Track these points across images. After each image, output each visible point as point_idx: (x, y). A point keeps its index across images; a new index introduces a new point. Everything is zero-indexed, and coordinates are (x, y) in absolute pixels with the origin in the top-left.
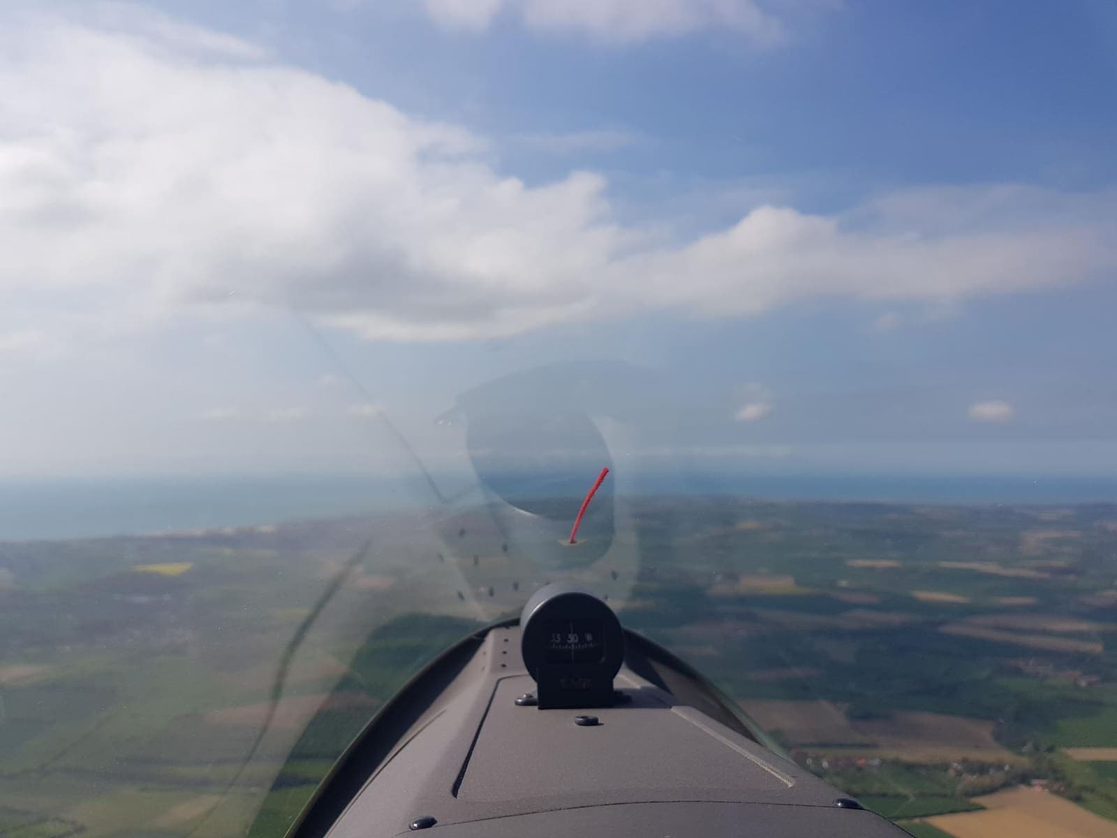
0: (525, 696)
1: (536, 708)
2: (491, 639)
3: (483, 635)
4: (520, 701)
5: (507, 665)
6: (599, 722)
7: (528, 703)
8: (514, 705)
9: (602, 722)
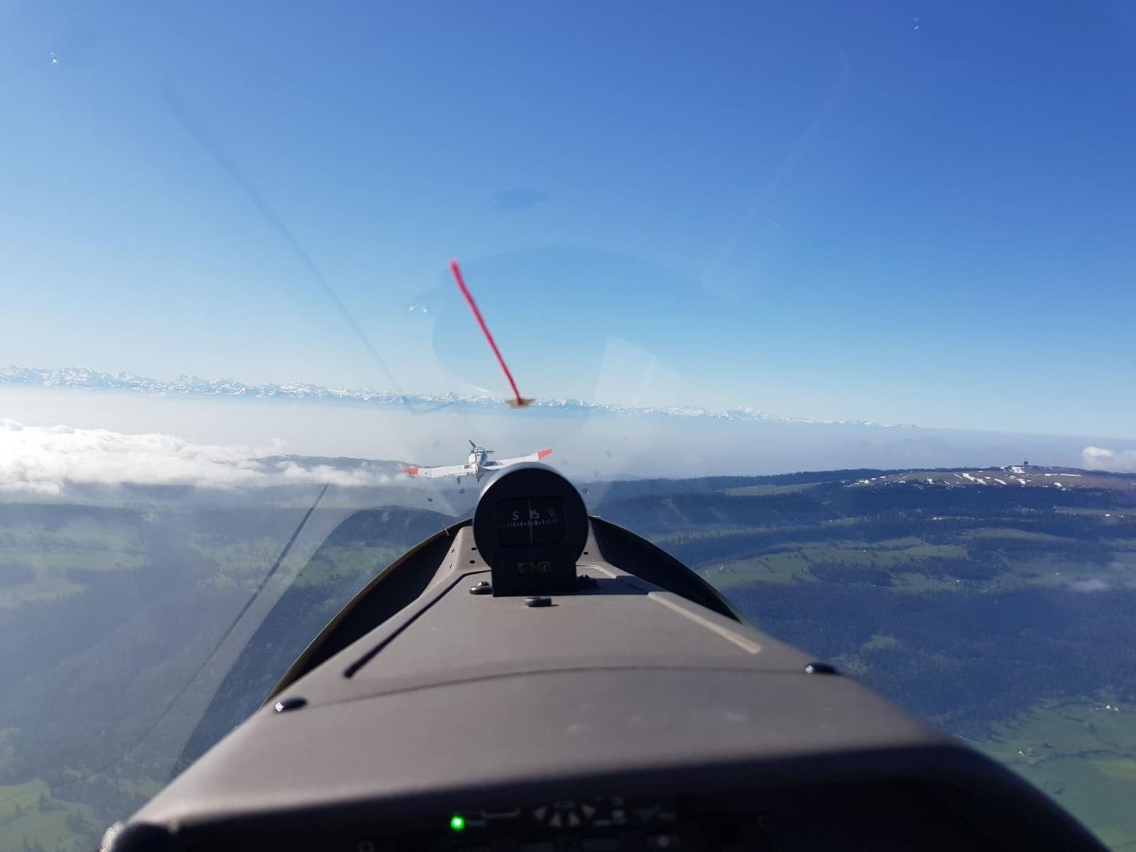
0: (480, 584)
1: (491, 596)
2: (461, 532)
3: (454, 531)
4: (474, 589)
5: (476, 561)
6: (553, 603)
7: (482, 591)
8: (469, 594)
9: (556, 604)
